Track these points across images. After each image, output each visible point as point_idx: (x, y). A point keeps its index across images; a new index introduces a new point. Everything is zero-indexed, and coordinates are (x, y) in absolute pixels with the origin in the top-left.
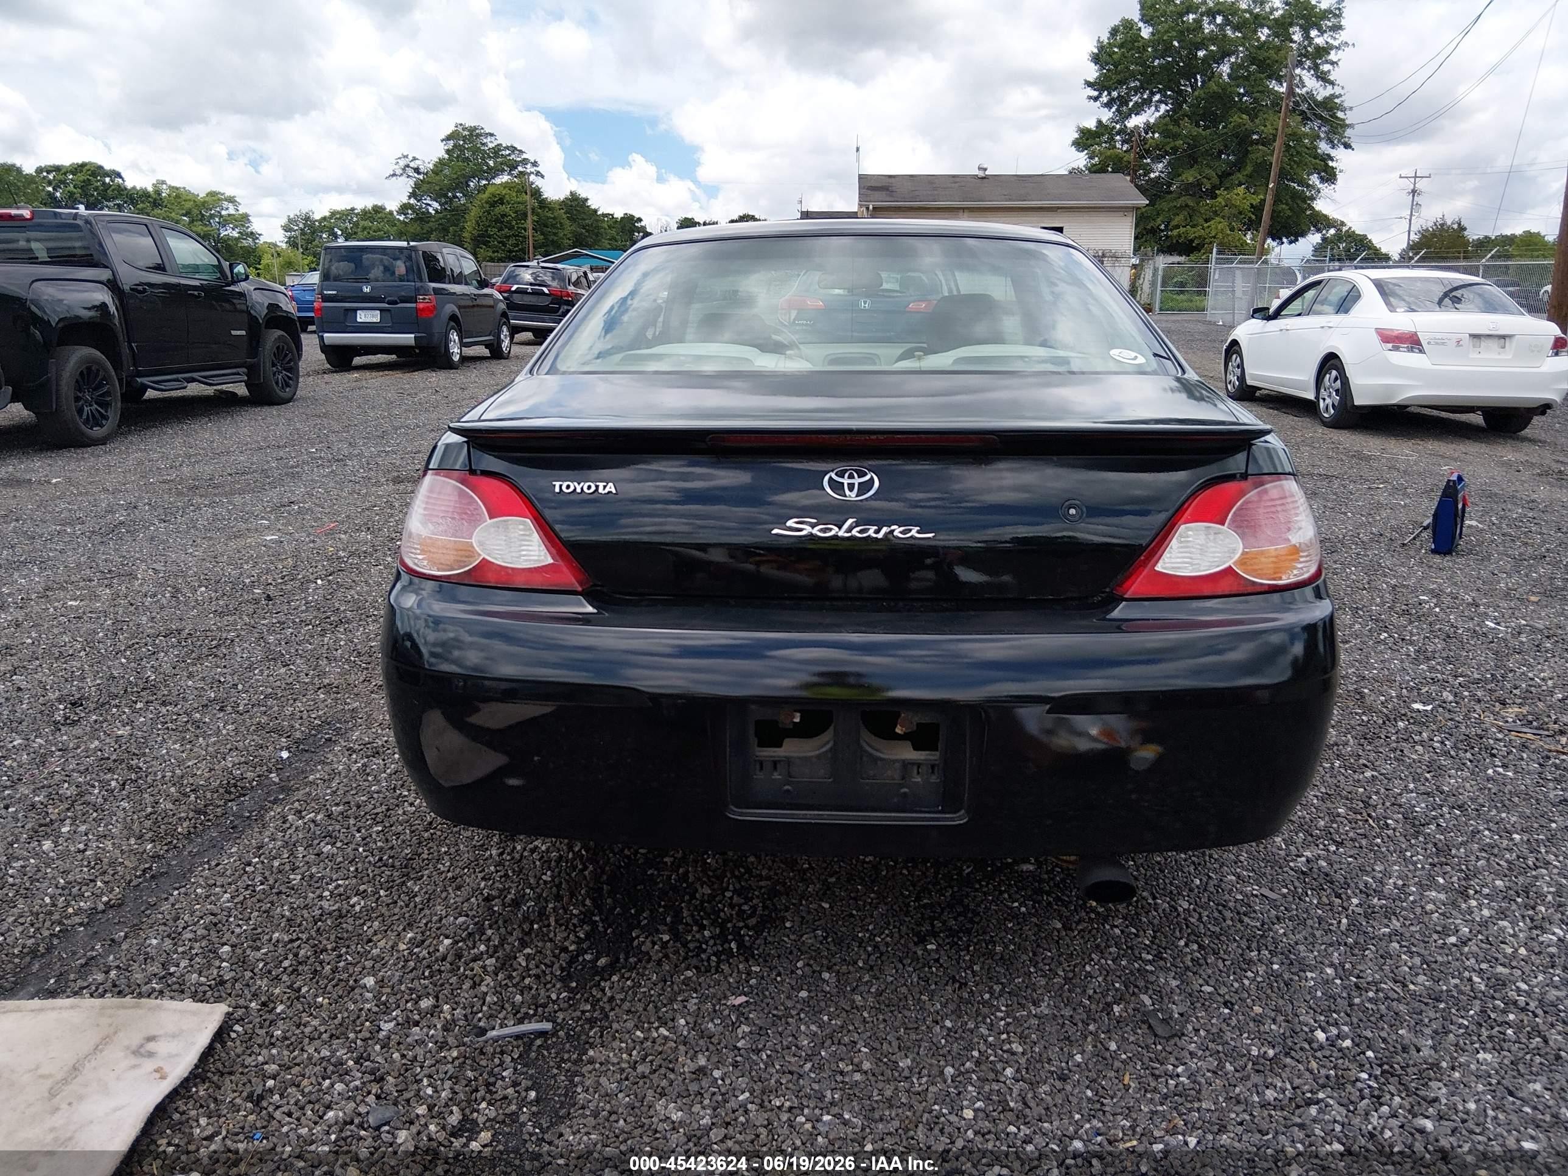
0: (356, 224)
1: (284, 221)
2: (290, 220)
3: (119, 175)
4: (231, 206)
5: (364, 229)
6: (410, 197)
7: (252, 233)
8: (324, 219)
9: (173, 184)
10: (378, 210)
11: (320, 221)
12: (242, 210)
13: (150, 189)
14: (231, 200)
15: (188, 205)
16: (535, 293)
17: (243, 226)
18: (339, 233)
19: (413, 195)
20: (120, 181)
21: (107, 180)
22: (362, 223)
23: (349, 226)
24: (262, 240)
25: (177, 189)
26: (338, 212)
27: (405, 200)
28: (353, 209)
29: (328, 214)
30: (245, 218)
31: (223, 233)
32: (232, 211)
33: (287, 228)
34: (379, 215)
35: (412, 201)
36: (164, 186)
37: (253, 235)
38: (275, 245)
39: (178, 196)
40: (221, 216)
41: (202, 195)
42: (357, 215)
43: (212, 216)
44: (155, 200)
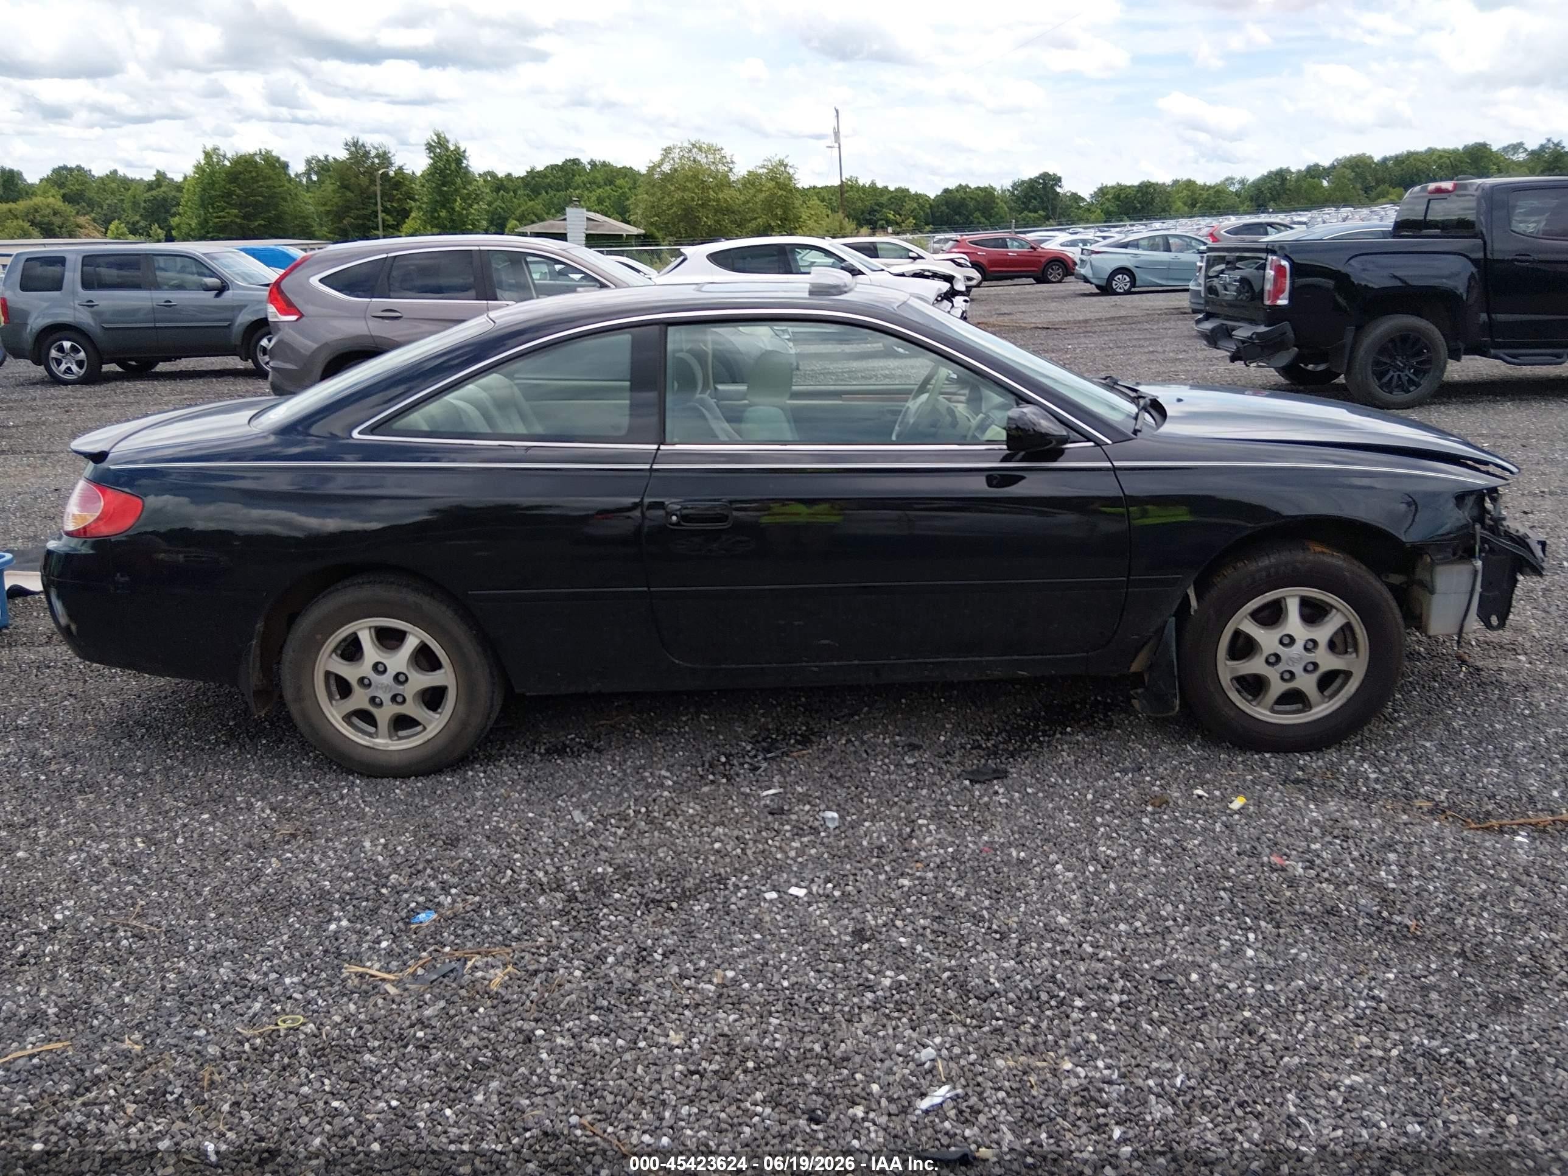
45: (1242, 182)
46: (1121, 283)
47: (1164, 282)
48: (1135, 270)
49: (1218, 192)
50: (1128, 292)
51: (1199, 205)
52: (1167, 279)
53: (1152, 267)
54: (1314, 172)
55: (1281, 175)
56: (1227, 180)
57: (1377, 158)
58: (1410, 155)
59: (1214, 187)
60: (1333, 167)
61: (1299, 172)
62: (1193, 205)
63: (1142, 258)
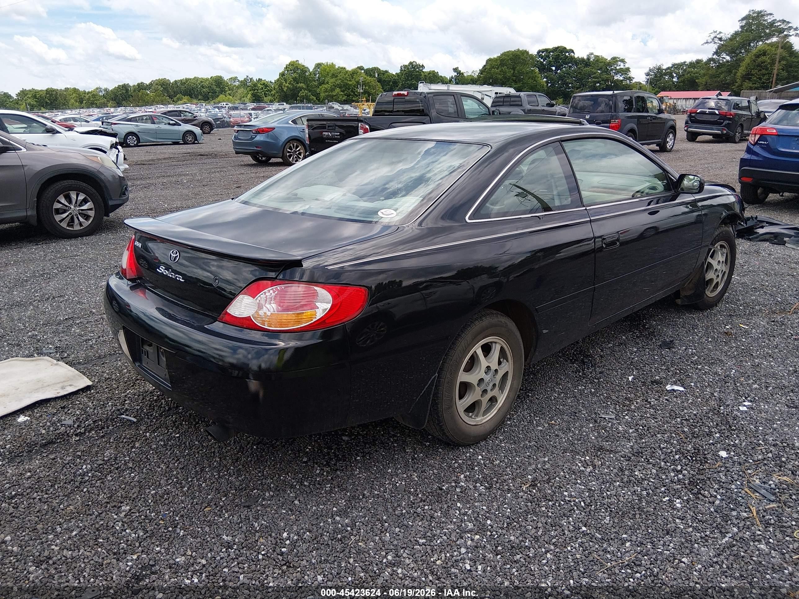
0: (685, 70)
1: (647, 70)
2: (650, 70)
3: (573, 52)
4: (622, 64)
5: (689, 72)
6: (713, 55)
7: (630, 77)
8: (668, 68)
9: (596, 54)
10: (699, 62)
11: (666, 70)
12: (627, 66)
13: (585, 58)
14: (623, 61)
15: (601, 65)
16: (710, 114)
17: (626, 74)
18: (675, 75)
19: (716, 53)
20: (573, 54)
21: (567, 54)
22: (688, 69)
23: (681, 71)
24: (634, 81)
25: (598, 56)
26: (676, 64)
27: (710, 56)
28: (685, 62)
29: (670, 66)
30: (628, 70)
31: (616, 78)
32: (622, 67)
33: (648, 74)
34: (698, 65)
35: (715, 57)
36: (592, 56)
37: (630, 79)
38: (640, 83)
39: (597, 61)
40: (616, 69)
41: (609, 59)
42: (686, 65)
43: (612, 70)
44: (587, 62)
45: (106, 90)
46: (132, 140)
47: (155, 140)
48: (138, 133)
49: (93, 95)
50: (136, 146)
51: (84, 102)
52: (156, 138)
53: (147, 132)
54: (141, 87)
55: (125, 87)
56: (97, 89)
57: (172, 81)
58: (187, 80)
59: (91, 92)
60: (151, 84)
61: (134, 86)
62: (81, 102)
63: (141, 127)
